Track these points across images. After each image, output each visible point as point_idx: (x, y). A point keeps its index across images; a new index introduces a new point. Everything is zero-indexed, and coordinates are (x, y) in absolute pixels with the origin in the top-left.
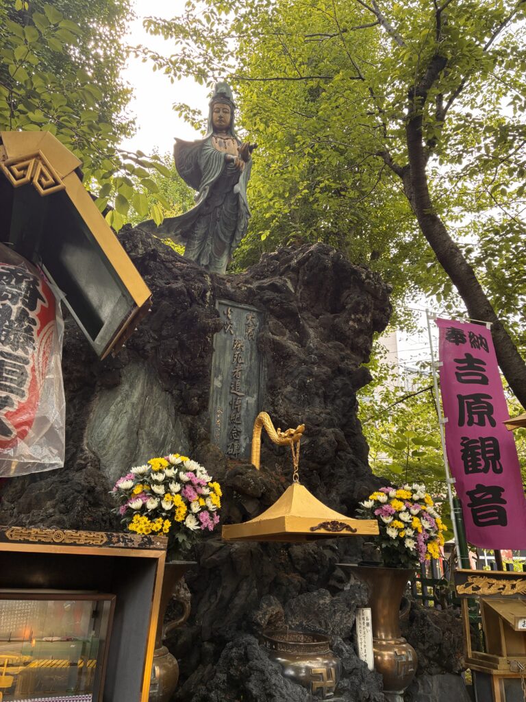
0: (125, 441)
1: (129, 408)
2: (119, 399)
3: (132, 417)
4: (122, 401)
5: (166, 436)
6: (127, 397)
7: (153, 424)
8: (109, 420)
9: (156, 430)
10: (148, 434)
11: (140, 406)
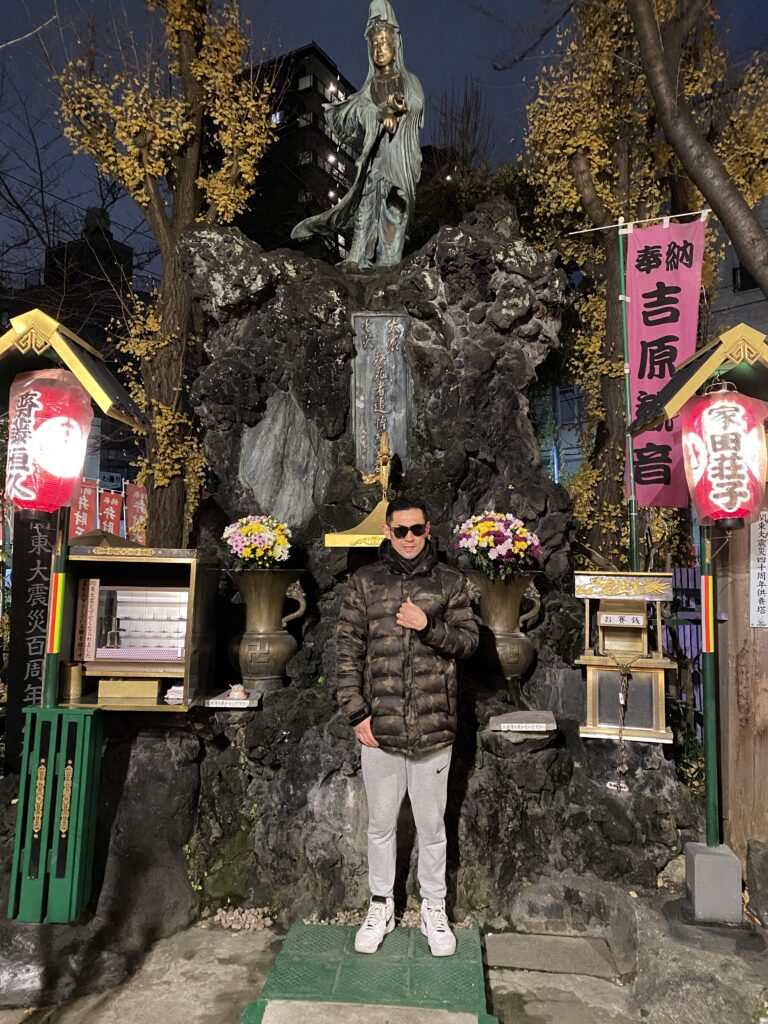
0: (271, 470)
1: (272, 440)
2: (263, 433)
3: (276, 449)
4: (266, 434)
5: (308, 462)
6: (270, 430)
7: (296, 452)
8: (256, 454)
9: (299, 459)
10: (293, 463)
11: (283, 437)
